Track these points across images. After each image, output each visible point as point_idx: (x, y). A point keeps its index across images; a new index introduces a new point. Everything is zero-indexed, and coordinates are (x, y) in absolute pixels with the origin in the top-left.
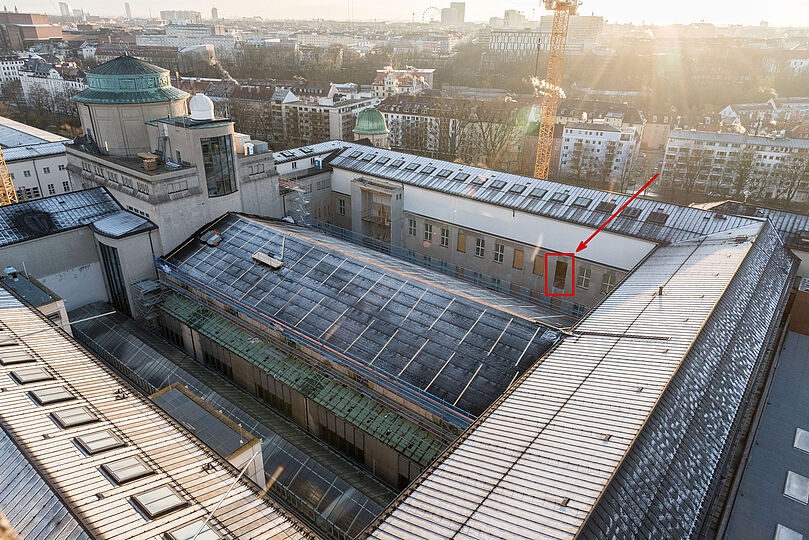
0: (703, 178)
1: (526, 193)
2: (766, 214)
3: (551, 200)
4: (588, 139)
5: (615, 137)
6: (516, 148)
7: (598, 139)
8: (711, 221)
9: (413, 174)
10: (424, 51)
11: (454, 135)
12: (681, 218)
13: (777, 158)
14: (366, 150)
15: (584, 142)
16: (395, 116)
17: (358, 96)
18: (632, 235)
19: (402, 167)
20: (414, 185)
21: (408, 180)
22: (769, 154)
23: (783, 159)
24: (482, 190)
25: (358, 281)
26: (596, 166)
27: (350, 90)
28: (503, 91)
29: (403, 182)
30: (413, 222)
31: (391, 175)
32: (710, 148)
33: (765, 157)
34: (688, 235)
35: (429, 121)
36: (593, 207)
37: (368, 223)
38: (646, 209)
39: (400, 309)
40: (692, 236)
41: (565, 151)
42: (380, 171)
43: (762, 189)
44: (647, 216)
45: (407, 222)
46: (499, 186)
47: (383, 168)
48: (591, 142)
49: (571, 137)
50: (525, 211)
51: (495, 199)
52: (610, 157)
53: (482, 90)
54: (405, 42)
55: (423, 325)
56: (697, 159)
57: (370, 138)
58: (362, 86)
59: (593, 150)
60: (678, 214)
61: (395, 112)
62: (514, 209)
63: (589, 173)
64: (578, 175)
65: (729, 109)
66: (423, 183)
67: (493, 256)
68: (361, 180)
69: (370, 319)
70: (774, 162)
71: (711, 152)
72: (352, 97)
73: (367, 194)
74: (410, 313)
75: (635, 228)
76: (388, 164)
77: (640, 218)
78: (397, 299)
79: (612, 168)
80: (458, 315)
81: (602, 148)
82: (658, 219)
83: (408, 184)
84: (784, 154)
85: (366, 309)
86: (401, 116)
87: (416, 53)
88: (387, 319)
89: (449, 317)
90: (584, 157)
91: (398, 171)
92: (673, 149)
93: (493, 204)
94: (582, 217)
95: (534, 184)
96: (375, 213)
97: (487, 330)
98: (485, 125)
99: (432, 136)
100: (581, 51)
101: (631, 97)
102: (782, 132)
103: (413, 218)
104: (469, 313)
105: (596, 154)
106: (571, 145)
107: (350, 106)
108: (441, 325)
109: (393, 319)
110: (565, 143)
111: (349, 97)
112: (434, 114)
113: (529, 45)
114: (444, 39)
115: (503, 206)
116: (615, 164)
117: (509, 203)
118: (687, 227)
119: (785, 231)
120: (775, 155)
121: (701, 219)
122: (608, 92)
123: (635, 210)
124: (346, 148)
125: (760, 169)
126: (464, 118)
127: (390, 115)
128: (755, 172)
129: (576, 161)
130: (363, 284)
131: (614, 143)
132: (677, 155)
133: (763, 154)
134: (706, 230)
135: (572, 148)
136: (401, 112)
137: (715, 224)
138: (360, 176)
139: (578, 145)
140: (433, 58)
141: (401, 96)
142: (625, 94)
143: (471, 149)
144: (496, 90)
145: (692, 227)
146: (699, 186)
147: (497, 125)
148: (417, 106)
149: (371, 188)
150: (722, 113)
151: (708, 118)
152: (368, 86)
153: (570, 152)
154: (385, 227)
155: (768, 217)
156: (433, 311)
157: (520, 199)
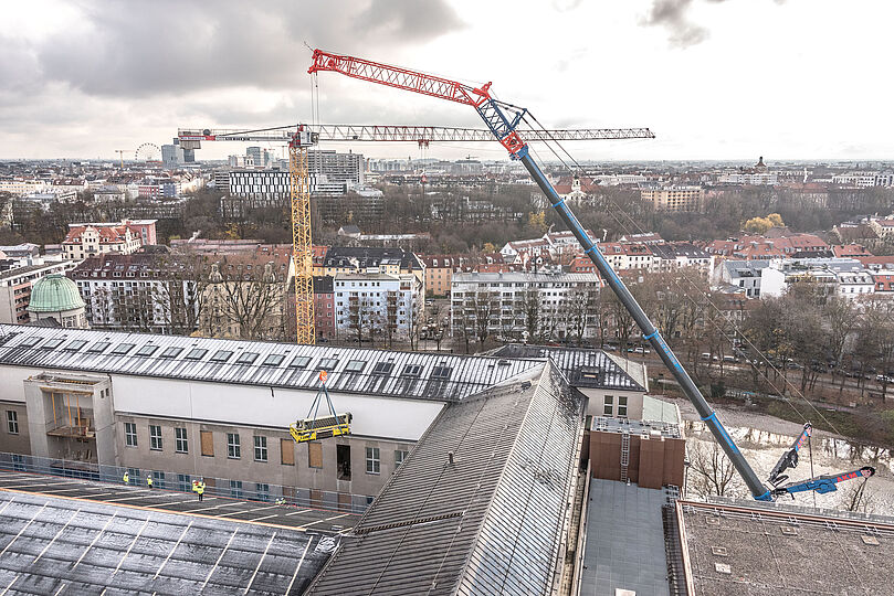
0: (495, 323)
1: (285, 364)
2: (547, 354)
3: (318, 369)
4: (364, 291)
5: (395, 287)
6: (278, 309)
7: (375, 290)
8: (496, 369)
9: (125, 359)
10: (140, 197)
11: (192, 302)
12: (466, 370)
13: (560, 294)
14: (48, 334)
15: (360, 296)
16: (100, 283)
17: (40, 261)
18: (417, 398)
19: (107, 352)
20: (127, 374)
21: (116, 367)
22: (552, 291)
23: (565, 295)
24: (226, 367)
25: (33, 529)
26: (378, 322)
27: (25, 253)
28: (254, 241)
29: (109, 373)
30: (131, 427)
31: (89, 364)
32: (494, 289)
33: (549, 294)
34: (475, 387)
35: (152, 286)
36: (368, 370)
37: (58, 439)
38: (428, 364)
39: (107, 558)
40: (480, 388)
41: (340, 308)
42: (73, 361)
43: (554, 328)
44: (430, 372)
45: (121, 428)
46: (250, 360)
47: (77, 355)
48: (369, 295)
49: (344, 291)
50: (287, 387)
51: (246, 377)
52: (392, 310)
53: (226, 242)
54: (112, 187)
55: (144, 573)
56: (485, 303)
57: (56, 316)
58: (47, 247)
59: (372, 304)
60: (462, 366)
61: (99, 277)
62: (272, 387)
63: (372, 331)
64: (360, 336)
65: (508, 247)
66: (141, 369)
67: (253, 454)
68: (42, 377)
69: (57, 584)
70: (558, 298)
71: (497, 294)
72: (30, 262)
73: (53, 397)
74: (124, 559)
75: (420, 388)
76: (84, 350)
77: (422, 376)
78: (103, 543)
79: (398, 322)
80: (198, 545)
81: (382, 299)
82: (442, 374)
83: (118, 373)
84: (565, 290)
85: (50, 570)
86: (109, 283)
87: (127, 200)
88: (84, 578)
89: (184, 551)
90: (364, 313)
91: (101, 358)
92: (458, 294)
93: (243, 384)
94: (357, 385)
95: (294, 352)
96: (70, 423)
97: (239, 557)
98: (232, 286)
99: (158, 306)
100: (345, 191)
101: (407, 240)
102: (559, 267)
103: (130, 421)
104: (213, 539)
105: (376, 308)
106: (345, 300)
107: (28, 274)
108: (172, 567)
109: (96, 576)
110: (337, 299)
111: (24, 263)
112: (160, 276)
113: (280, 187)
114: (168, 181)
115: (257, 385)
116: (400, 317)
117: (264, 380)
118: (473, 378)
119: (567, 369)
120: (558, 291)
121: (486, 368)
122: (381, 237)
123: (417, 368)
124: (13, 335)
125: (546, 307)
126: (202, 278)
127: (92, 283)
128: (544, 311)
129: (354, 319)
130: (44, 532)
131: (394, 293)
132: (464, 300)
133: (546, 291)
134: (493, 379)
135: (347, 304)
136: (109, 276)
137: (500, 371)
138: (39, 372)
139: (354, 298)
140: (154, 206)
141: (108, 257)
142: (400, 237)
143: (218, 318)
144: (246, 241)
145: (478, 379)
146: (492, 332)
147: (249, 284)
148: (132, 269)
149: (59, 386)
150: (502, 252)
151: (489, 258)
152: (57, 246)
153: (345, 308)
154: (87, 441)
155: (549, 356)
156: (159, 548)
157: (278, 373)
